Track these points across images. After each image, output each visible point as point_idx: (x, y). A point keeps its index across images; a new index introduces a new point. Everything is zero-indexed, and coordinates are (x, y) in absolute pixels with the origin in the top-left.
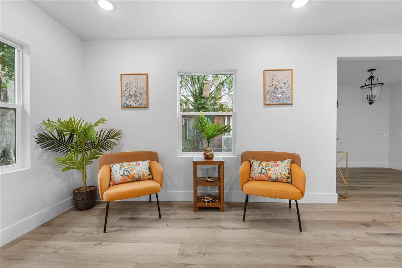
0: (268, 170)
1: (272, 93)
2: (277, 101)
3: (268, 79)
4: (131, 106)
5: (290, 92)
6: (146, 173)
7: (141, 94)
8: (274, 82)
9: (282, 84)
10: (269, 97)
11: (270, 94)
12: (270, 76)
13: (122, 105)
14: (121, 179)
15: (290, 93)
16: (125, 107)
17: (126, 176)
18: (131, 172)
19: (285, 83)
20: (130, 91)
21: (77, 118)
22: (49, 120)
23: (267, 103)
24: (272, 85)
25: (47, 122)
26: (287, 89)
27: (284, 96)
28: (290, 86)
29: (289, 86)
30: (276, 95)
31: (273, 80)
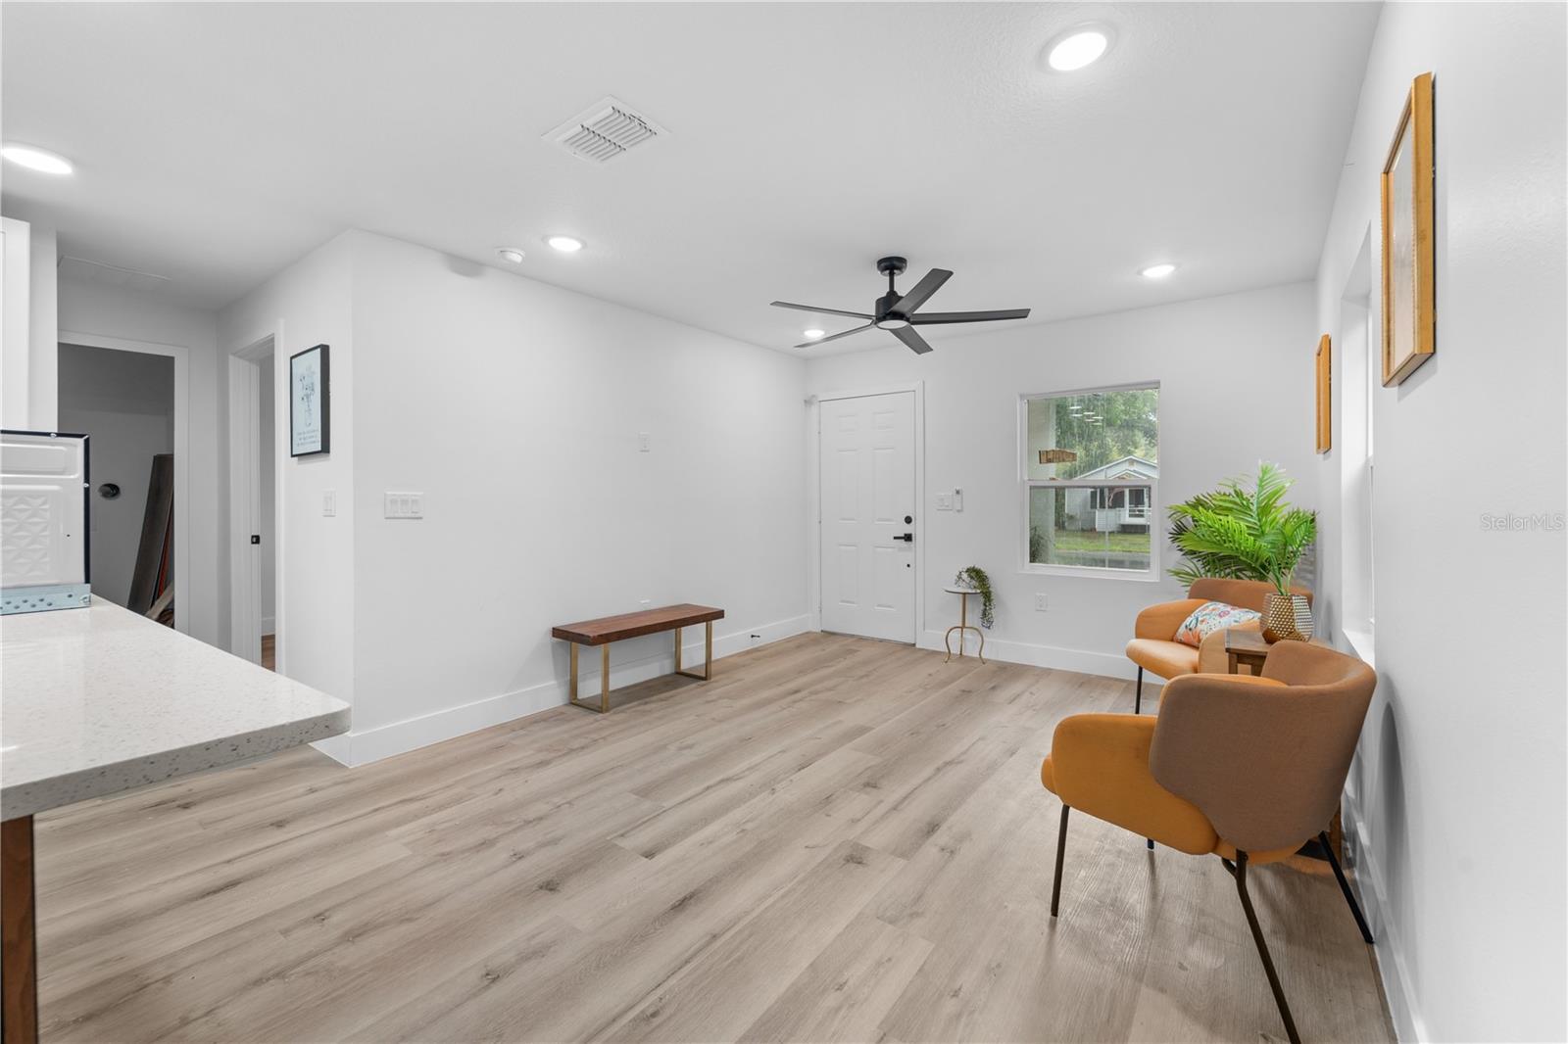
14: (1183, 634)
17: (1190, 630)
18: (1199, 627)
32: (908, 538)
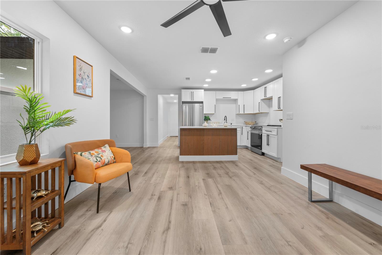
0: (101, 156)
2: (84, 92)
3: (78, 67)
5: (91, 86)
10: (78, 86)
12: (79, 64)
19: (88, 76)
23: (77, 91)
24: (80, 74)
26: (89, 82)
31: (81, 69)
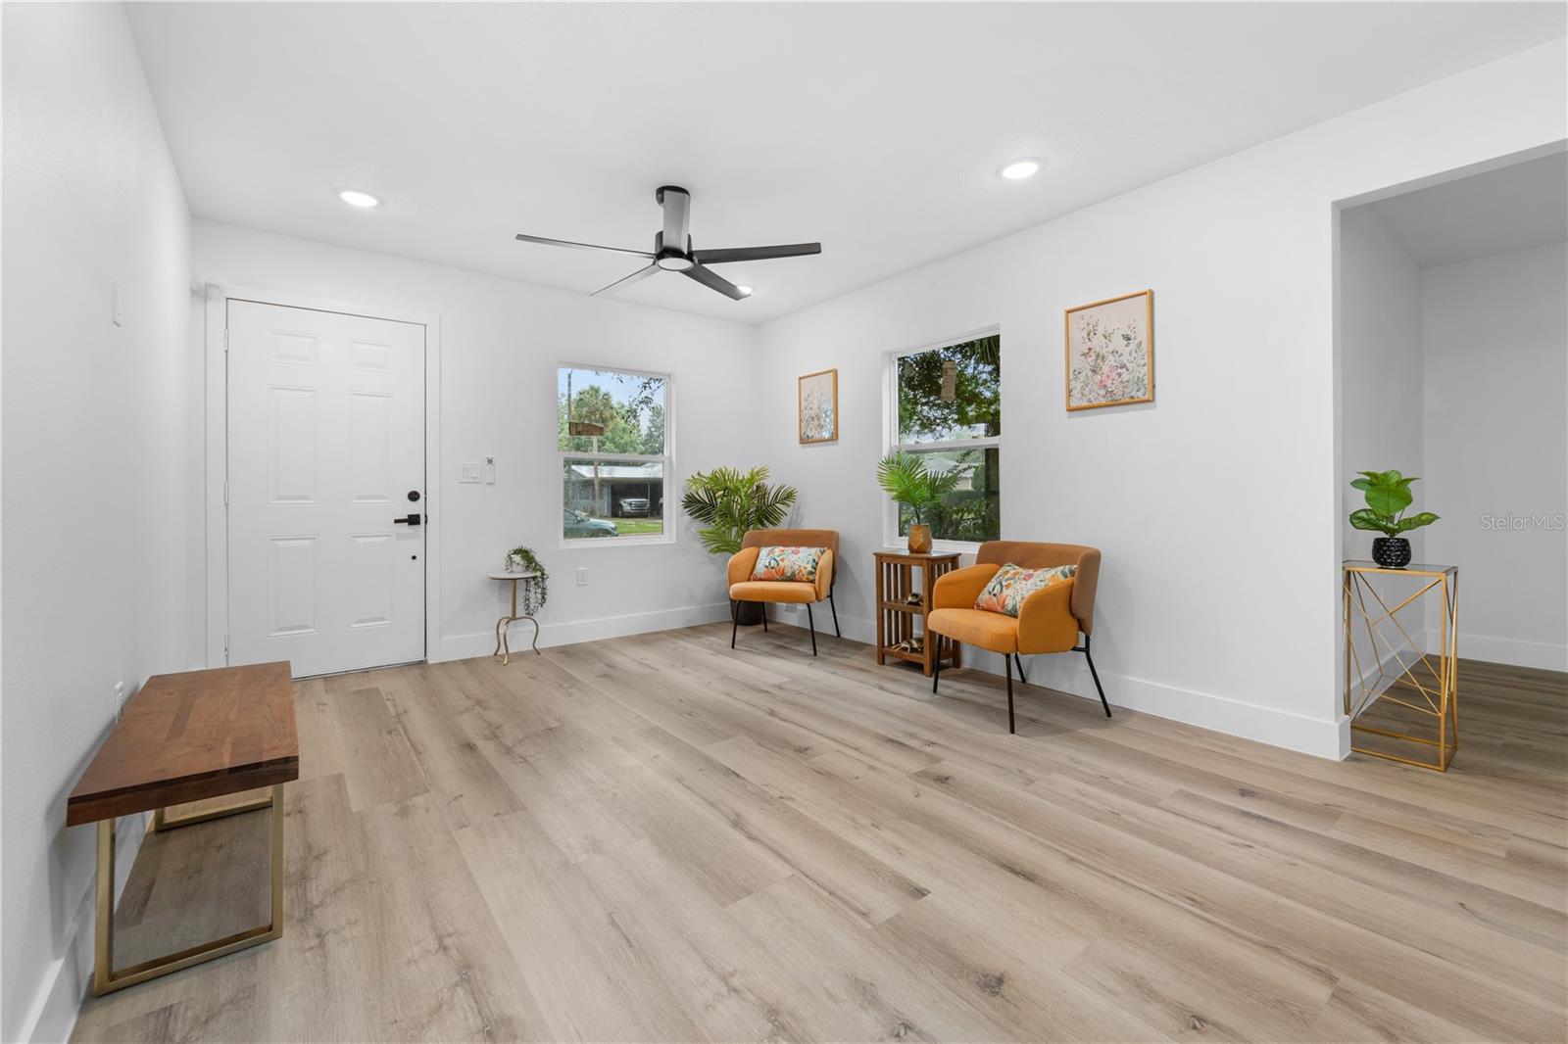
0: (1006, 585)
1: (1090, 374)
2: (1104, 397)
3: (1078, 335)
4: (814, 439)
5: (1143, 362)
6: (805, 568)
7: (826, 413)
8: (1095, 339)
9: (1118, 343)
10: (1079, 388)
11: (1082, 377)
12: (1083, 324)
13: (801, 439)
14: (765, 573)
15: (1144, 365)
16: (805, 440)
17: (773, 568)
18: (782, 564)
19: (1128, 338)
20: (811, 409)
21: (730, 469)
22: (699, 474)
23: (1074, 405)
24: (1090, 349)
25: (697, 477)
26: (1134, 354)
27: (1126, 377)
28: (1145, 346)
29: (1140, 343)
30: (1099, 377)
31: (1090, 335)
32: (413, 520)
